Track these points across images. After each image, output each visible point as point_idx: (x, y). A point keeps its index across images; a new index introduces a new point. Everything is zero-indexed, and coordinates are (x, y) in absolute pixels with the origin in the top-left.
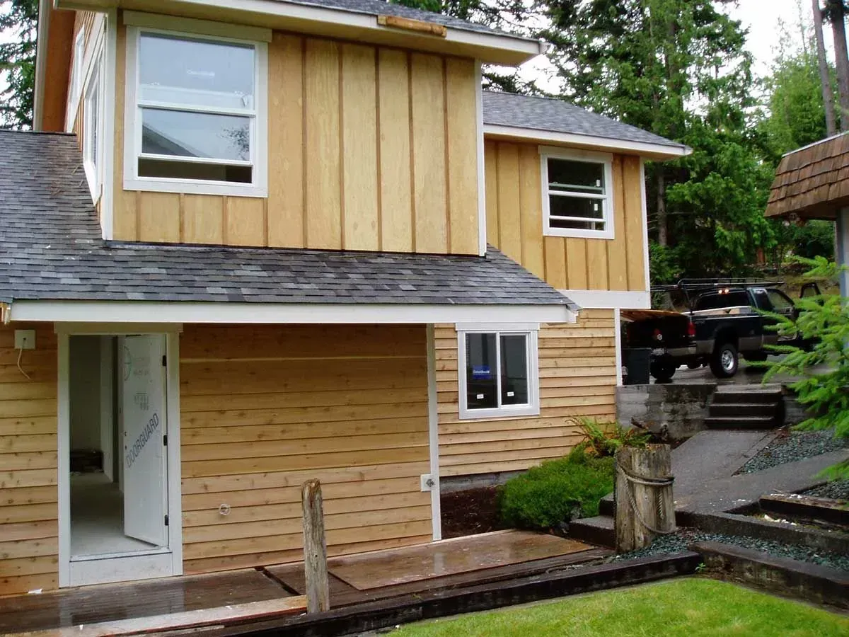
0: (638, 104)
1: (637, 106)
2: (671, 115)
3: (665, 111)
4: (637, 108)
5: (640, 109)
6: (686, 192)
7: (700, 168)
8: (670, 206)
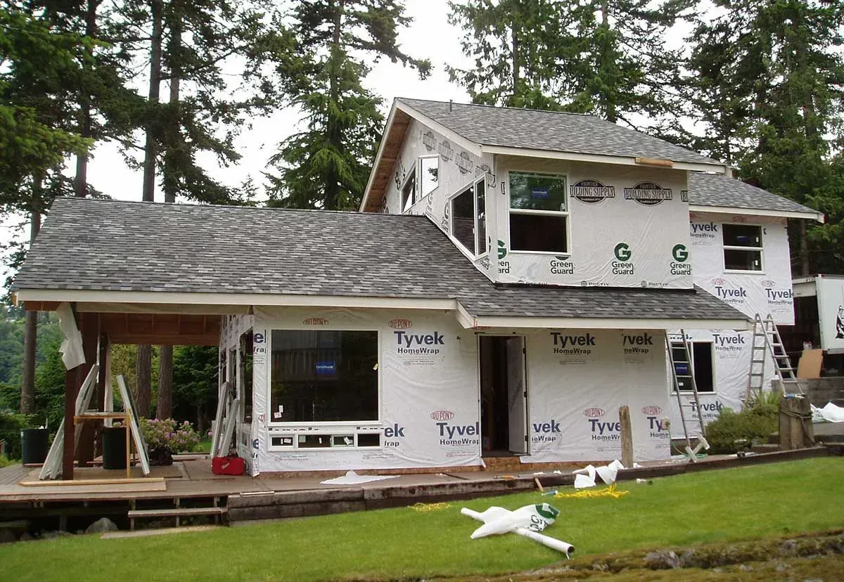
0: (782, 159)
1: (780, 161)
2: (810, 168)
3: (805, 164)
4: (781, 163)
5: (784, 164)
6: (825, 232)
7: (836, 211)
8: (812, 245)
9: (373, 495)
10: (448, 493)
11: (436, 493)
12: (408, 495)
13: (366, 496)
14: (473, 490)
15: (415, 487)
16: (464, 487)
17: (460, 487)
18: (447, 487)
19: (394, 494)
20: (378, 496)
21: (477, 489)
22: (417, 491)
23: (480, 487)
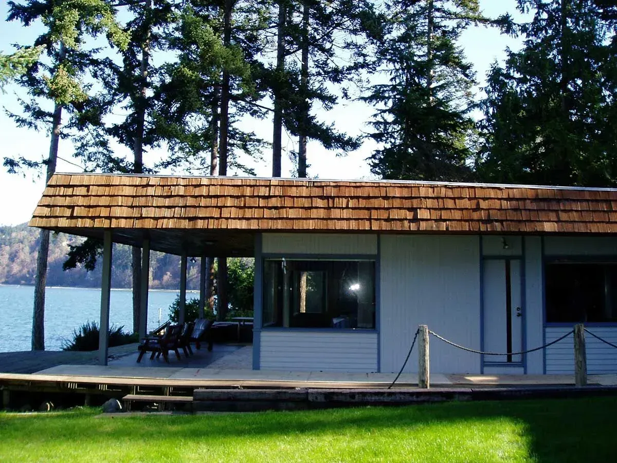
9: (316, 398)
10: (386, 400)
11: (375, 400)
12: (348, 399)
13: (310, 398)
14: (411, 399)
15: (355, 393)
16: (402, 396)
17: (397, 396)
18: (386, 395)
19: (335, 398)
20: (321, 399)
21: (415, 398)
22: (357, 396)
23: (417, 397)
